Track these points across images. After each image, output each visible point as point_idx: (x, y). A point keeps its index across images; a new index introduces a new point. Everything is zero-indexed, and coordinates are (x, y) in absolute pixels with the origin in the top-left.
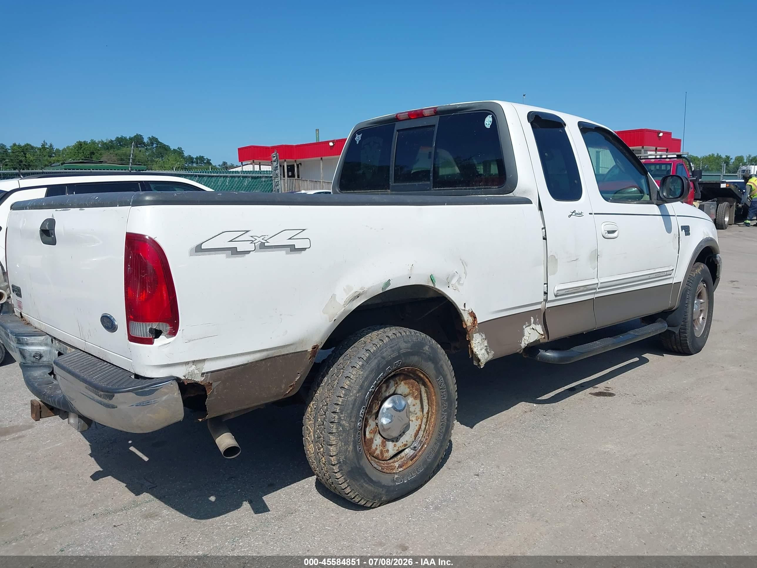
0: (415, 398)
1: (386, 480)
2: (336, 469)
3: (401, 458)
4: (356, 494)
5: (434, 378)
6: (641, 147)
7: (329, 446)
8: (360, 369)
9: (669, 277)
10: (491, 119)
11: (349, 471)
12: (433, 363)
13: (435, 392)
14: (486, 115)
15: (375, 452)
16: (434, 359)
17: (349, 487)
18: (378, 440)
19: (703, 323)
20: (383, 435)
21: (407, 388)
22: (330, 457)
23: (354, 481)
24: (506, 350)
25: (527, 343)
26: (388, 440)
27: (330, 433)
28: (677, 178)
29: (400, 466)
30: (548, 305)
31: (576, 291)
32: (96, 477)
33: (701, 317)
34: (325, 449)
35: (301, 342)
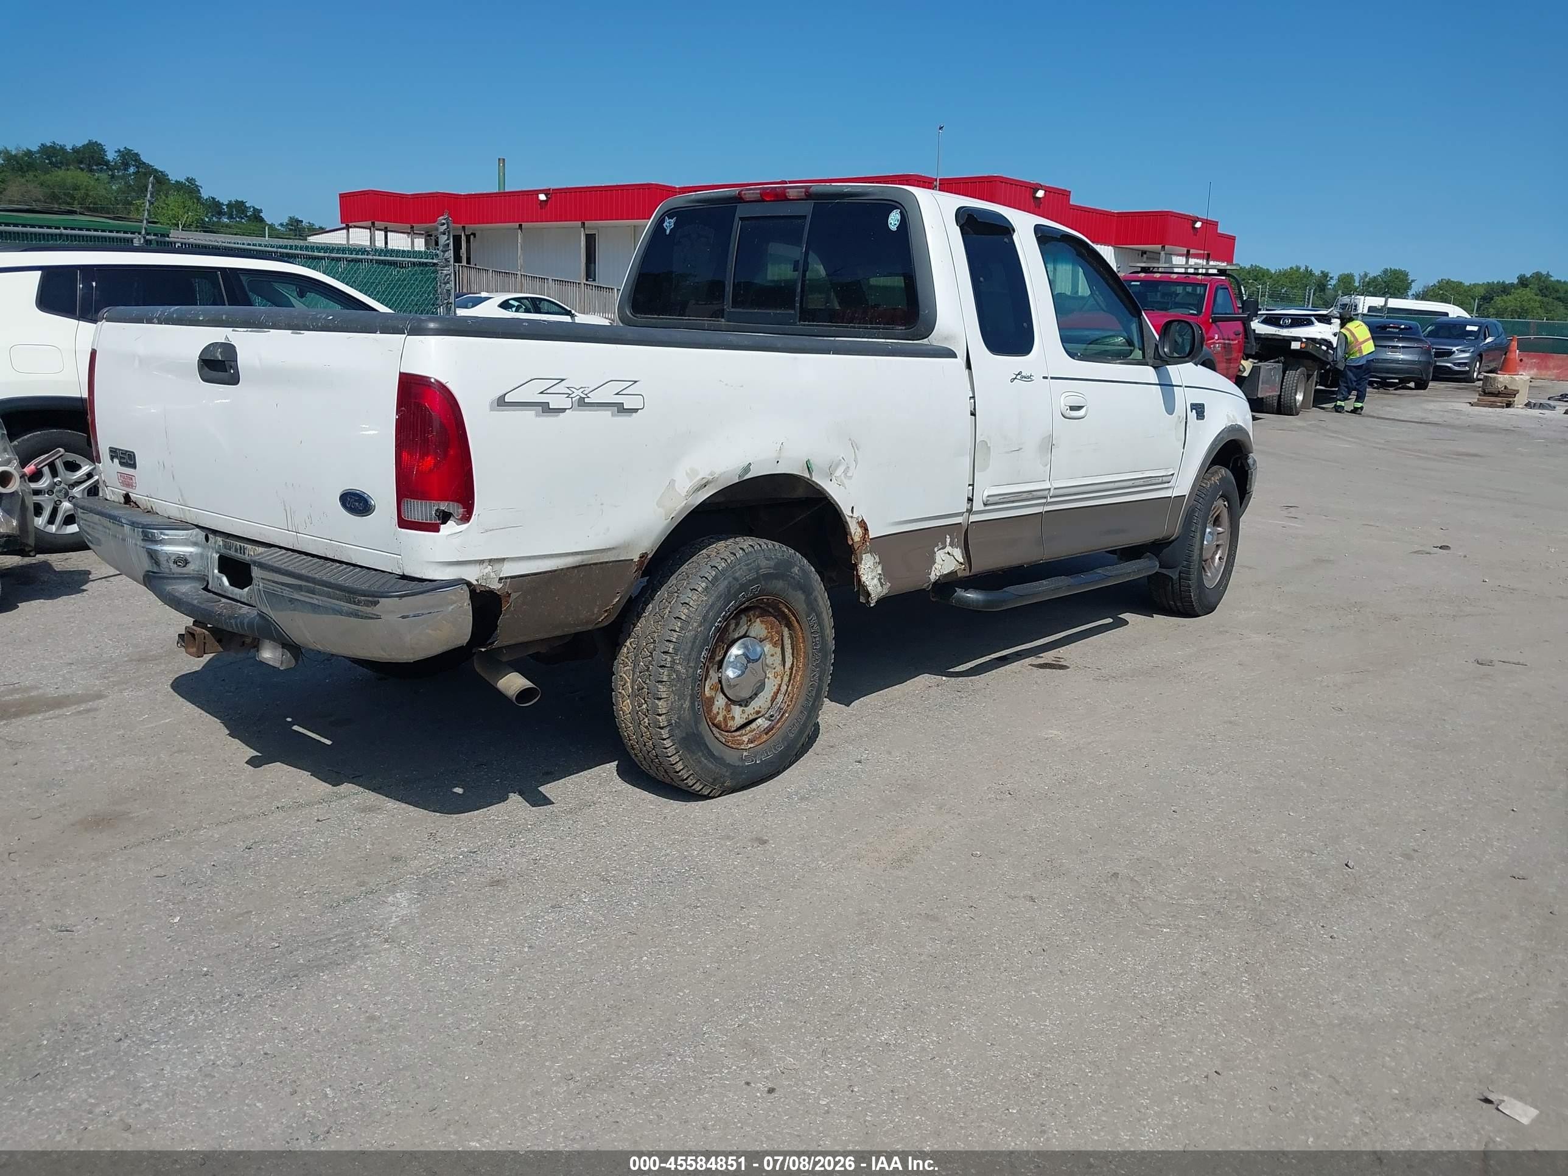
0: (775, 645)
1: (731, 757)
2: (665, 733)
3: (752, 731)
4: (690, 772)
5: (804, 616)
6: (1160, 246)
7: (656, 701)
8: (703, 592)
9: (1166, 485)
10: (898, 217)
11: (683, 738)
12: (804, 592)
13: (803, 637)
14: (891, 208)
15: (716, 718)
16: (806, 589)
17: (681, 763)
18: (720, 702)
19: (1220, 565)
20: (727, 694)
21: (764, 629)
22: (658, 717)
23: (689, 753)
24: (908, 583)
25: (938, 574)
26: (734, 702)
27: (658, 682)
28: (1186, 325)
29: (750, 741)
30: (974, 518)
31: (1016, 498)
32: (253, 762)
33: (1217, 557)
34: (650, 705)
35: (626, 546)
